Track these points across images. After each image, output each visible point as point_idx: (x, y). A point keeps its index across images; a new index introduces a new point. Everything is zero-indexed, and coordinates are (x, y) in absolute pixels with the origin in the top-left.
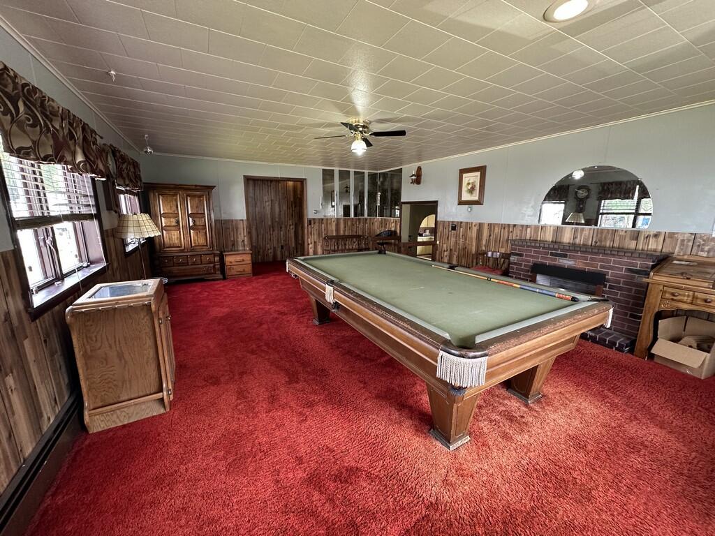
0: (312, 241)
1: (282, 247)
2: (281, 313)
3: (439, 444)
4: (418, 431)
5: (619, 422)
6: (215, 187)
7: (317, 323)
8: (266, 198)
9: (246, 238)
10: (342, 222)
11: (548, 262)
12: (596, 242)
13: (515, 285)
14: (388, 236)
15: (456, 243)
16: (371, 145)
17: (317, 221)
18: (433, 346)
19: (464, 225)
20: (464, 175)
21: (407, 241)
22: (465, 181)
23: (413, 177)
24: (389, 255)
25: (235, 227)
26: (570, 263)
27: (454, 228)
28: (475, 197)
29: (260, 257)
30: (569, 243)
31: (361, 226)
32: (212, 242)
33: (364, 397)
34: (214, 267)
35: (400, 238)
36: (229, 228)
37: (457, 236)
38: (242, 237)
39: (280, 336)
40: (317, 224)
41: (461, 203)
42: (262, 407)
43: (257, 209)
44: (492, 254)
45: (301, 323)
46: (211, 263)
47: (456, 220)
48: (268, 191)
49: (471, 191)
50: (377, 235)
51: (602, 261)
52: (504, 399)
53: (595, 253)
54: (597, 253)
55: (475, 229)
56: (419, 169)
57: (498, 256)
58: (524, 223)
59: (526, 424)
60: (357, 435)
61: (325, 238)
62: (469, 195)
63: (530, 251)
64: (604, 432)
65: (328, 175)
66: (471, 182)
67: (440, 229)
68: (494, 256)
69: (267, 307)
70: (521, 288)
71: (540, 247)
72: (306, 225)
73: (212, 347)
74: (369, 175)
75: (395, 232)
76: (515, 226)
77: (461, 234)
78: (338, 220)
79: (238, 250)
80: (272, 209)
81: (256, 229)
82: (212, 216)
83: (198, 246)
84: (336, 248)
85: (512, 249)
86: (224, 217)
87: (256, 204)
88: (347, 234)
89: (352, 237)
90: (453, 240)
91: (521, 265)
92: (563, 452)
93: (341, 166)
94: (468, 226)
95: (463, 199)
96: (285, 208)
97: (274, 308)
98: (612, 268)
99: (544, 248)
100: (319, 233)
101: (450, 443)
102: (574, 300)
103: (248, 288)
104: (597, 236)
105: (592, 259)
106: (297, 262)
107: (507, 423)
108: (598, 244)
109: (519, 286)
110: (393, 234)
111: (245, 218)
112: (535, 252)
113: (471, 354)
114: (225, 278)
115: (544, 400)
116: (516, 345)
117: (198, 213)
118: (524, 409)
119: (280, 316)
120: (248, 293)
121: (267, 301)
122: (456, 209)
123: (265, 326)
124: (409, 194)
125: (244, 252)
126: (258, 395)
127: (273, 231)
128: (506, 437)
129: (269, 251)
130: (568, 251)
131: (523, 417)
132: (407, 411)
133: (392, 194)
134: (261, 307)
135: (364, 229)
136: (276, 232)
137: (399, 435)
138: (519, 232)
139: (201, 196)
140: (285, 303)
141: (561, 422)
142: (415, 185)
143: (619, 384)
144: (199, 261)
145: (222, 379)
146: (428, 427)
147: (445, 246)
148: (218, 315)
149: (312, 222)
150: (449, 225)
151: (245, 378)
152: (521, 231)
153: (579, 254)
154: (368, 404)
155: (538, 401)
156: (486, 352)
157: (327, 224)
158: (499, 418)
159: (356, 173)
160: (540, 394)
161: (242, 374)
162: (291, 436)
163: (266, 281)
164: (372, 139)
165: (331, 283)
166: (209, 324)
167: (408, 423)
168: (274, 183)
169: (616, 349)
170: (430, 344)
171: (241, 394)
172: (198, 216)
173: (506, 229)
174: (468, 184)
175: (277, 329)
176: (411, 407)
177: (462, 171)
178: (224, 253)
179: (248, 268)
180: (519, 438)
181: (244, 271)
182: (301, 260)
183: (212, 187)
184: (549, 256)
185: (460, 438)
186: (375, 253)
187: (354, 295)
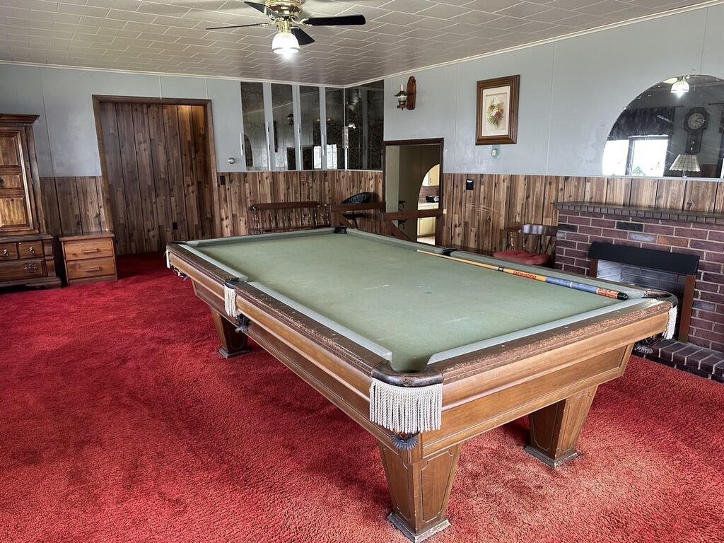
0: (227, 213)
1: (175, 226)
2: (162, 341)
3: (398, 535)
4: (368, 516)
5: (687, 487)
6: (39, 116)
7: (226, 355)
8: (140, 137)
9: (102, 209)
10: (281, 179)
11: (614, 240)
12: (690, 204)
13: (538, 277)
14: (364, 201)
15: (474, 211)
16: (311, 41)
17: (236, 178)
18: (364, 372)
19: (485, 179)
20: (486, 92)
21: (397, 210)
22: (487, 103)
23: (402, 97)
24: (352, 235)
25: (80, 189)
26: (647, 239)
27: (470, 187)
28: (503, 131)
29: (133, 244)
30: (650, 207)
31: (316, 185)
32: (36, 219)
33: (287, 471)
34: (44, 264)
35: (382, 206)
36: (70, 194)
37: (475, 200)
38: (96, 208)
39: (156, 380)
40: (236, 183)
41: (482, 141)
42: (112, 495)
43: (123, 156)
44: (531, 229)
45: (197, 356)
46: (36, 256)
47: (473, 171)
48: (143, 124)
49: (497, 119)
50: (347, 201)
51: (694, 234)
52: (515, 462)
53: (683, 221)
54: (686, 223)
55: (504, 187)
56: (412, 81)
57: (540, 233)
58: (582, 174)
59: (543, 497)
60: (266, 529)
61: (251, 209)
62: (494, 126)
63: (587, 222)
64: (660, 503)
65: (251, 95)
66: (495, 103)
67: (448, 187)
68: (534, 232)
69: (139, 331)
70: (547, 282)
71: (601, 215)
72: (215, 185)
73: (31, 403)
74: (327, 94)
75: (375, 195)
76: (566, 179)
77: (482, 195)
78: (274, 175)
79: (89, 233)
80: (151, 155)
81: (125, 193)
82: (36, 170)
83: (12, 226)
84: (273, 225)
85: (561, 219)
86: (59, 172)
87: (121, 147)
88: (292, 200)
89: (301, 205)
90: (469, 206)
91: (573, 245)
92: (591, 534)
93: (273, 77)
94: (493, 180)
95: (484, 134)
96: (176, 153)
97: (150, 332)
98: (708, 246)
99: (607, 215)
100: (240, 200)
101: (415, 532)
102: (622, 297)
103: (107, 299)
104: (691, 192)
105: (679, 232)
106: (183, 251)
107: (513, 498)
108: (693, 206)
109: (544, 279)
110: (372, 199)
111: (101, 175)
112: (595, 223)
113: (417, 380)
114: (65, 284)
115: (580, 460)
116: (494, 367)
117: (8, 167)
118: (545, 475)
119: (161, 346)
120: (106, 309)
121: (140, 322)
122: (473, 152)
123: (131, 364)
124: (398, 126)
125: (100, 236)
126: (106, 477)
127: (157, 196)
128: (507, 517)
129: (151, 233)
130: (644, 219)
131: (540, 487)
132: (355, 487)
133: (369, 126)
134: (127, 331)
135: (321, 193)
136: (162, 197)
137: (336, 525)
138: (573, 190)
139: (10, 135)
140: (173, 325)
141: (598, 492)
142: (405, 109)
143: (702, 431)
144: (14, 254)
145: (45, 455)
146: (386, 510)
147: (456, 217)
148: (48, 349)
149: (227, 179)
150: (462, 181)
151: (86, 451)
152: (577, 187)
153: (660, 224)
154: (294, 481)
155: (571, 463)
156: (439, 377)
157: (254, 184)
158: (501, 490)
159: (303, 89)
160: (576, 451)
161: (80, 445)
162: (157, 536)
163: (140, 286)
164: (309, 30)
165: (234, 282)
166: (30, 365)
167: (355, 505)
168: (154, 109)
169: (713, 378)
170: (361, 370)
171: (76, 477)
172: (9, 170)
173: (554, 185)
174: (492, 107)
175: (153, 367)
176: (364, 482)
177: (483, 85)
178: (61, 239)
179: (109, 265)
180: (526, 518)
181: (101, 269)
182: (192, 246)
183: (32, 118)
184: (615, 229)
185: (432, 524)
186: (328, 233)
187: (264, 302)
